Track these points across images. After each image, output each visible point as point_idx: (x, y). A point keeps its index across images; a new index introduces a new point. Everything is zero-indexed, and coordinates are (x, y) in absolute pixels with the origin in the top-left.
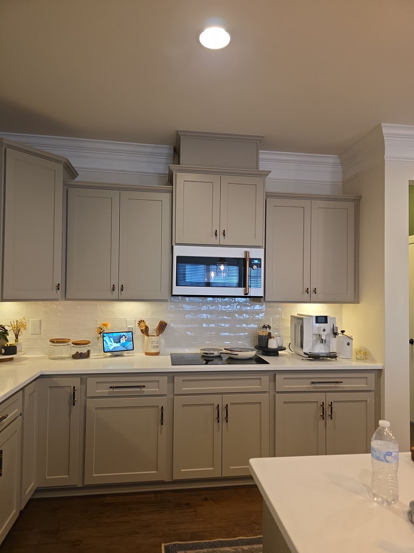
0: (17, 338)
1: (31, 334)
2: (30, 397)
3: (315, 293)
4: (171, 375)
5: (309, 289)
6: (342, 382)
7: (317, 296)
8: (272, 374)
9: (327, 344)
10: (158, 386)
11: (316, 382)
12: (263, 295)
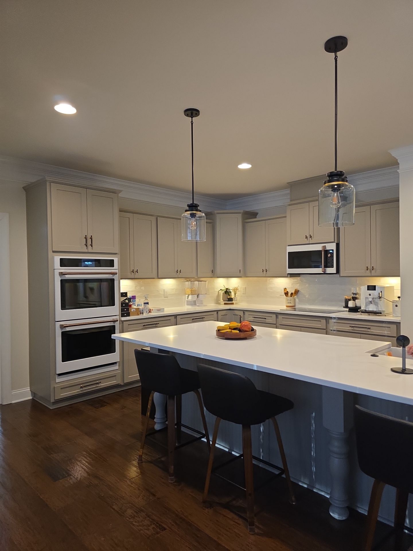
0: (235, 294)
1: (243, 294)
2: (222, 316)
3: (373, 270)
4: (277, 314)
5: (369, 267)
6: (370, 328)
7: (376, 272)
8: (327, 319)
9: (376, 304)
10: (272, 319)
11: (353, 327)
12: (335, 272)
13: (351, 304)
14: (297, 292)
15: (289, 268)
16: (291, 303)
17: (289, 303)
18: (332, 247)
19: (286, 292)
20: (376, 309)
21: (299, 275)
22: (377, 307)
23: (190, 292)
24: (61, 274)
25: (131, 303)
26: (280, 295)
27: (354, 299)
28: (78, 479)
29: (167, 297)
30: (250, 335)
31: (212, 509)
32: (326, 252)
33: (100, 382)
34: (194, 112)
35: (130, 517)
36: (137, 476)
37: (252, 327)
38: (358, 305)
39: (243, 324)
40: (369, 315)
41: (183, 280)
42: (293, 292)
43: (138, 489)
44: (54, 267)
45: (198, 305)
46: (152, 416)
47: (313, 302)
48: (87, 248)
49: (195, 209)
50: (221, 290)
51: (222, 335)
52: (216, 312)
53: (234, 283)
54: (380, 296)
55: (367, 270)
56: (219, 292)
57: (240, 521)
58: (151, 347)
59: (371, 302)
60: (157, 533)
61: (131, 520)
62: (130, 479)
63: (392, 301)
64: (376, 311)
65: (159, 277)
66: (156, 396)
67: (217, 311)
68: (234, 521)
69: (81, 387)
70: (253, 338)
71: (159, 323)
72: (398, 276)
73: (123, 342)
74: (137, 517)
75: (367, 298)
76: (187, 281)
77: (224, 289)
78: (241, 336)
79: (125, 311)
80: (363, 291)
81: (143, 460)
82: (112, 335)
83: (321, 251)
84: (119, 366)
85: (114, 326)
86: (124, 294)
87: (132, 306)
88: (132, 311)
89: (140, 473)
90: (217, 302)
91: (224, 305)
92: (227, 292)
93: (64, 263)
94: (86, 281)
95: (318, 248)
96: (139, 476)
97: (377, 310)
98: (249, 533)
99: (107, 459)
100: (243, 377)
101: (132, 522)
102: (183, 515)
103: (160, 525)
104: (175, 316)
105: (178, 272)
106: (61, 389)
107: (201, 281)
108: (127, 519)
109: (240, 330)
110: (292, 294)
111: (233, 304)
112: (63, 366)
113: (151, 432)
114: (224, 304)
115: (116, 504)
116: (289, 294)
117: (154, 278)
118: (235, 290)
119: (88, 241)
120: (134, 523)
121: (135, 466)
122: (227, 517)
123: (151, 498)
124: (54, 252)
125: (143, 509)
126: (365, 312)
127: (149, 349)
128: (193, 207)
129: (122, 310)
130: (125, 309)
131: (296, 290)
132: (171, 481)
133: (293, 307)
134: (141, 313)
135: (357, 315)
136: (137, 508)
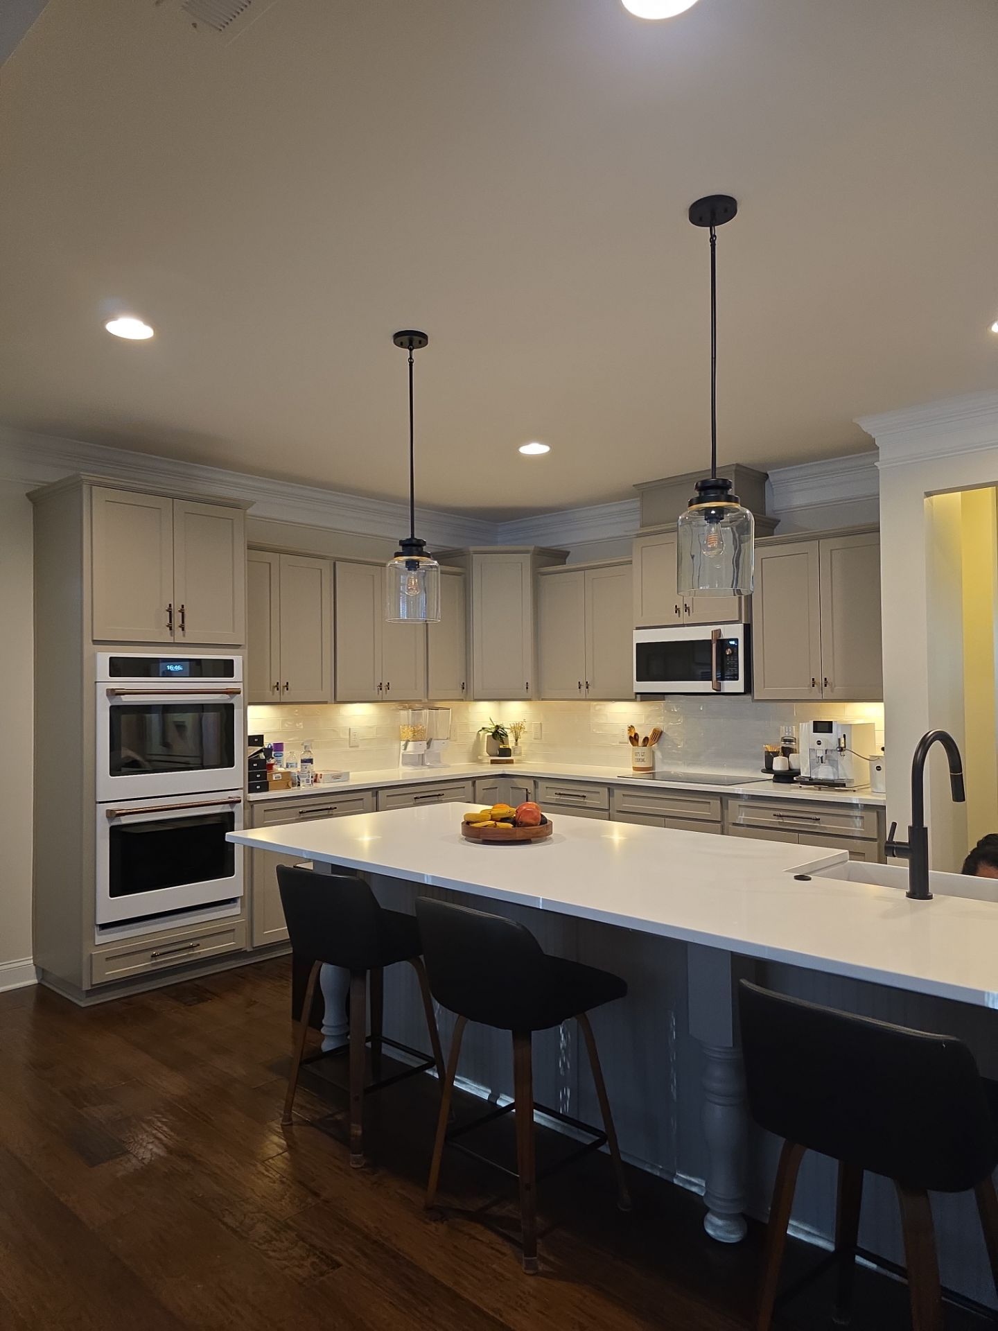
0: (517, 740)
1: (535, 739)
2: (485, 791)
3: (826, 686)
4: (610, 787)
5: (819, 680)
6: (817, 819)
7: (832, 691)
8: (725, 798)
9: (834, 764)
10: (599, 799)
11: (780, 816)
12: (743, 691)
13: (779, 764)
14: (658, 735)
15: (637, 680)
16: (643, 760)
17: (639, 760)
18: (734, 632)
19: (633, 736)
20: (834, 775)
21: (662, 696)
22: (835, 770)
23: (411, 734)
24: (112, 693)
25: (272, 761)
26: (620, 743)
27: (786, 752)
28: (146, 1162)
29: (357, 746)
30: (537, 833)
31: (445, 1222)
32: (723, 644)
33: (198, 945)
34: (416, 339)
35: (261, 1241)
36: (278, 1155)
37: (542, 815)
38: (794, 767)
39: (524, 808)
40: (820, 789)
41: (393, 706)
42: (649, 735)
43: (281, 1181)
44: (96, 678)
45: (428, 764)
46: (316, 1022)
47: (694, 760)
48: (172, 634)
49: (417, 550)
50: (483, 728)
51: (475, 833)
52: (470, 782)
53: (514, 713)
54: (843, 745)
55: (813, 686)
56: (478, 734)
57: (507, 1248)
58: (316, 862)
59: (822, 758)
60: (322, 1274)
61: (264, 1247)
62: (263, 1162)
63: (868, 758)
64: (832, 780)
65: (338, 700)
66: (327, 973)
67: (473, 780)
68: (492, 1248)
69: (154, 956)
70: (546, 840)
71: (335, 808)
72: (879, 699)
73: (252, 850)
74: (277, 1240)
75: (812, 750)
76: (405, 708)
77: (490, 727)
78: (517, 835)
79: (258, 779)
80: (804, 735)
81: (294, 1119)
82: (227, 833)
83: (709, 642)
84: (241, 907)
85: (232, 815)
86: (256, 740)
87: (274, 766)
88: (274, 779)
89: (285, 1146)
90: (475, 758)
91: (490, 765)
92: (498, 734)
93: (119, 667)
94: (166, 709)
95: (703, 634)
96: (283, 1154)
97: (836, 778)
98: (525, 1273)
99: (213, 1118)
100: (513, 923)
101: (267, 1250)
102: (380, 1235)
103: (327, 1257)
104: (375, 791)
105: (383, 688)
106: (107, 959)
107: (437, 709)
108: (256, 1244)
109: (515, 823)
110: (646, 739)
111: (511, 762)
112: (112, 907)
113: (312, 1057)
114: (490, 761)
115: (231, 1213)
116: (641, 740)
117: (326, 703)
118: (517, 729)
119: (175, 617)
120: (272, 1254)
121: (277, 1133)
122: (477, 1239)
123: (309, 1200)
124: (95, 642)
125: (291, 1223)
126: (810, 782)
127: (310, 866)
128: (412, 547)
129: (251, 777)
130: (258, 773)
131: (655, 730)
132: (356, 1164)
133: (650, 771)
134: (294, 784)
135: (792, 788)
136: (277, 1221)
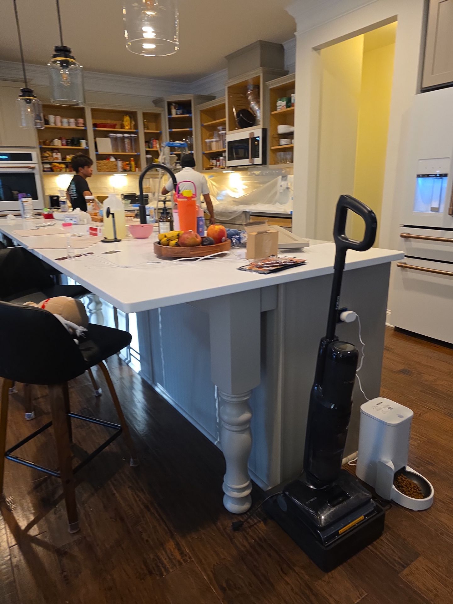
12: (262, 163)
15: (228, 161)
18: (258, 134)
32: (254, 139)
83: (247, 139)
